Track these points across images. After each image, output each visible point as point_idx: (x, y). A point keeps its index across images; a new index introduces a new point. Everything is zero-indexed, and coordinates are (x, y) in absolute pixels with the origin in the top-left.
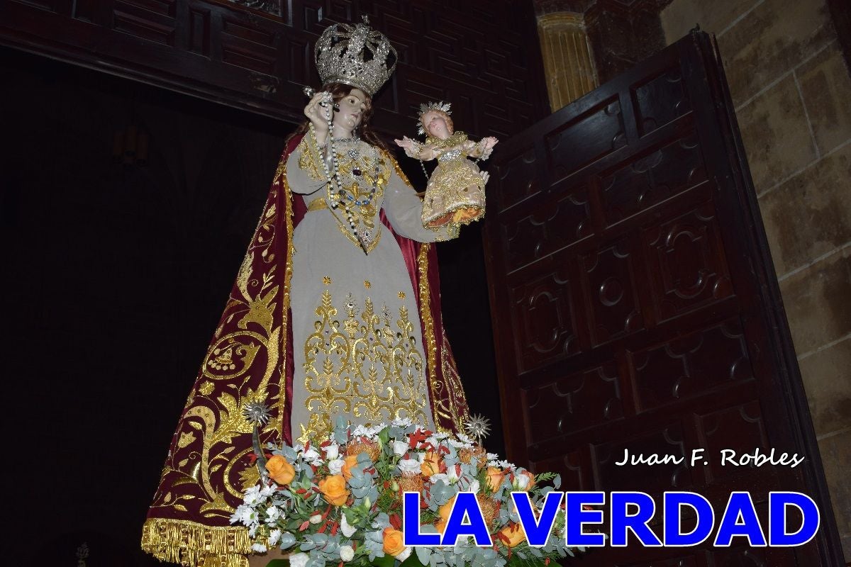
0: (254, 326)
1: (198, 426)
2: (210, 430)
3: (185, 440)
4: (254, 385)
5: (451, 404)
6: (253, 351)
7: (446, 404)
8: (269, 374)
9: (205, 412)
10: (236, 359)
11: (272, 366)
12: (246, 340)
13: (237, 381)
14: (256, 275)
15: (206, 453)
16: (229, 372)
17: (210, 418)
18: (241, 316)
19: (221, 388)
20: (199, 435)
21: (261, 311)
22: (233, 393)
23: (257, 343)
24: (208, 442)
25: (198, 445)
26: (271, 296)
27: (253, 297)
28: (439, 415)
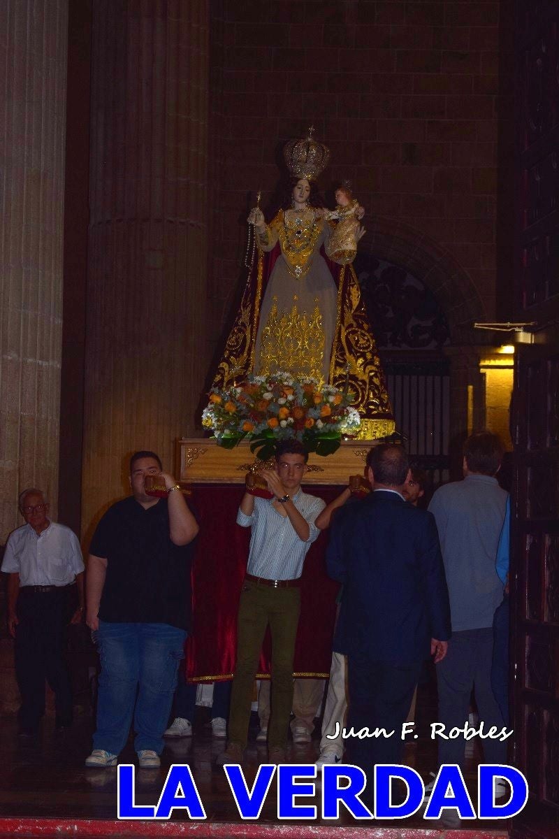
0: (243, 324)
1: (222, 371)
2: (226, 374)
3: (218, 378)
4: (242, 352)
5: (347, 354)
6: (241, 335)
7: (343, 354)
8: (247, 348)
9: (224, 365)
10: (237, 340)
11: (248, 341)
12: (240, 331)
13: (236, 351)
14: (246, 299)
15: (225, 384)
16: (234, 346)
17: (227, 369)
18: (239, 319)
19: (231, 354)
20: (223, 376)
21: (245, 317)
22: (235, 356)
23: (244, 332)
24: (226, 379)
25: (222, 381)
26: (249, 309)
27: (244, 307)
28: (336, 362)
